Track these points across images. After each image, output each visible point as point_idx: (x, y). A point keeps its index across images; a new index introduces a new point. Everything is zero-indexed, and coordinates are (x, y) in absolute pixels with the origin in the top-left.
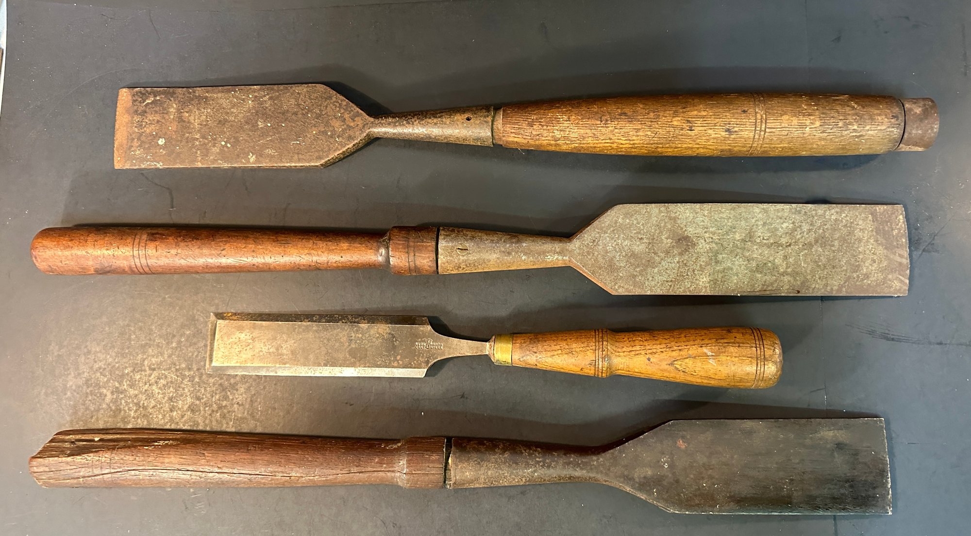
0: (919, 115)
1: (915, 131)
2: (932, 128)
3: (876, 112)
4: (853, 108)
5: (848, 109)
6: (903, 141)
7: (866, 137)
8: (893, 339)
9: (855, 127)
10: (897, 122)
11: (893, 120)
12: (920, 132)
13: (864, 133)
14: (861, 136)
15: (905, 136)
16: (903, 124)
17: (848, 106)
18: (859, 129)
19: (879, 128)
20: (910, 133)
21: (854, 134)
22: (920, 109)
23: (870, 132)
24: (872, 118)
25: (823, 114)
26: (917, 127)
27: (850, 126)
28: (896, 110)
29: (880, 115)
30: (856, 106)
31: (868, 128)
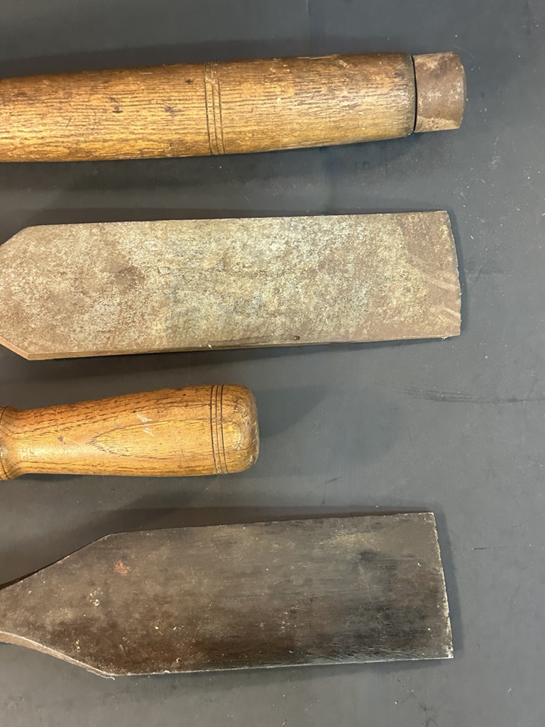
0: (434, 70)
1: (431, 95)
2: (454, 87)
3: (373, 70)
4: (341, 67)
5: (333, 69)
6: (420, 110)
7: (364, 107)
8: (444, 399)
9: (345, 93)
10: (402, 83)
11: (396, 80)
12: (438, 94)
13: (359, 101)
14: (356, 106)
15: (420, 102)
16: (412, 84)
17: (334, 65)
18: (351, 96)
19: (378, 92)
20: (425, 98)
21: (346, 103)
22: (436, 63)
23: (367, 99)
24: (367, 79)
25: (299, 77)
26: (434, 88)
27: (337, 92)
28: (401, 66)
29: (378, 74)
30: (345, 64)
31: (363, 92)
